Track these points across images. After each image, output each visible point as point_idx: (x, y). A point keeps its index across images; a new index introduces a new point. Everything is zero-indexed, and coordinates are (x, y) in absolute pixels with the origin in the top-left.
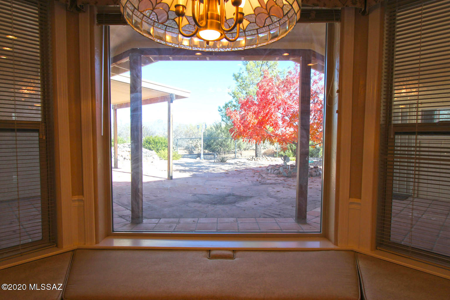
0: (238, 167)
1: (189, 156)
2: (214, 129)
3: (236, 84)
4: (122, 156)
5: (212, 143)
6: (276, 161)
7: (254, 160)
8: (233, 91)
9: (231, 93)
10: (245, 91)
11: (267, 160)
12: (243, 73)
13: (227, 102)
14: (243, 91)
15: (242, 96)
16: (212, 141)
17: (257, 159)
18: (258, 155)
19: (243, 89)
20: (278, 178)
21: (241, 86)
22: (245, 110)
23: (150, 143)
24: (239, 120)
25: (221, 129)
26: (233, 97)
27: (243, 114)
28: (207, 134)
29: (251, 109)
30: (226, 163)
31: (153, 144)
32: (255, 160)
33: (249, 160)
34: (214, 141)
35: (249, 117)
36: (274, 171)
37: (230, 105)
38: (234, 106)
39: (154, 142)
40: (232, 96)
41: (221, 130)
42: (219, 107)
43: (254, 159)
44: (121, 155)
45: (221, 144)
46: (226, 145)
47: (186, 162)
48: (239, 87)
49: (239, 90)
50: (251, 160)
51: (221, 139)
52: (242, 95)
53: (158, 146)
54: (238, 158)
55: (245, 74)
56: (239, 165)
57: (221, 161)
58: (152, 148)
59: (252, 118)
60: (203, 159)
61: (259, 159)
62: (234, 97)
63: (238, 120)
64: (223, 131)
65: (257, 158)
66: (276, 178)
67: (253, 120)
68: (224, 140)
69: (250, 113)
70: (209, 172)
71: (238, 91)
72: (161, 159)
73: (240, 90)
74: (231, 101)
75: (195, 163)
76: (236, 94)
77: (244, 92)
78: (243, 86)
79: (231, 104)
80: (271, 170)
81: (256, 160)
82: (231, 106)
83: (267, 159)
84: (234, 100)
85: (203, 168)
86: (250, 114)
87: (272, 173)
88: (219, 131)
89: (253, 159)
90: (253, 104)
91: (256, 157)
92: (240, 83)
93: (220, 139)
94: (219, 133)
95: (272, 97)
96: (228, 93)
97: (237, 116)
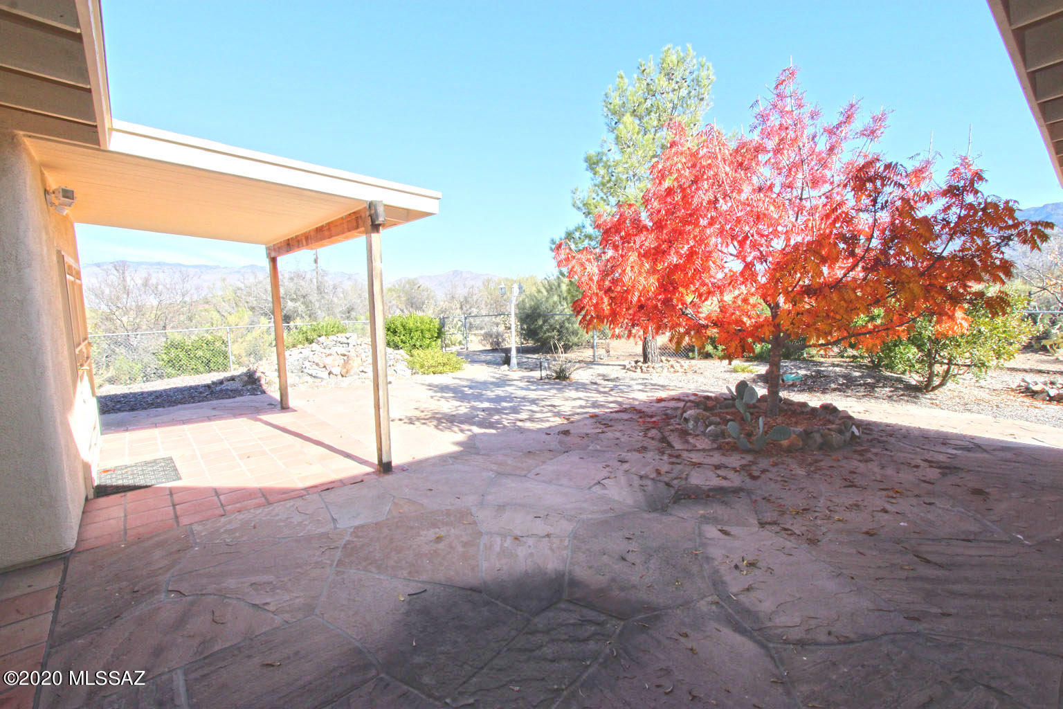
0: (601, 399)
1: (489, 357)
2: (545, 293)
3: (593, 180)
4: (325, 367)
5: (541, 327)
6: (696, 372)
7: (639, 370)
8: (584, 198)
9: (581, 205)
10: (615, 198)
11: (672, 370)
12: (609, 151)
13: (571, 228)
14: (610, 198)
15: (608, 211)
16: (540, 322)
17: (648, 367)
18: (650, 356)
19: (611, 195)
20: (724, 460)
21: (604, 185)
22: (616, 248)
23: (395, 332)
24: (596, 278)
25: (561, 292)
26: (584, 213)
27: (608, 261)
28: (528, 305)
29: (634, 243)
30: (570, 385)
31: (403, 332)
32: (642, 370)
33: (628, 369)
34: (545, 322)
35: (629, 269)
36: (707, 426)
37: (577, 235)
38: (590, 237)
39: (405, 329)
40: (584, 211)
41: (559, 296)
42: (553, 240)
43: (641, 368)
44: (323, 366)
45: (561, 327)
46: (571, 329)
47: (471, 380)
48: (601, 187)
49: (600, 196)
50: (634, 369)
51: (560, 316)
52: (608, 209)
53: (414, 338)
54: (602, 362)
55: (614, 155)
56: (602, 390)
57: (558, 378)
58: (400, 343)
59: (640, 273)
60: (516, 367)
61: (653, 368)
62: (588, 214)
63: (591, 279)
64: (565, 299)
65: (646, 365)
66: (717, 458)
67: (642, 280)
68: (568, 319)
69: (633, 257)
70: (519, 424)
71: (599, 198)
72: (414, 371)
73: (602, 194)
74: (581, 225)
75: (492, 383)
76: (593, 207)
77: (613, 201)
78: (610, 185)
79: (581, 232)
80: (696, 423)
81: (645, 369)
82: (580, 238)
83: (672, 366)
84: (588, 222)
85: (505, 408)
86: (631, 259)
87: (698, 432)
88: (556, 298)
89: (636, 368)
90: (639, 227)
91: (645, 361)
92: (603, 177)
93: (557, 318)
94: (555, 303)
95: (710, 195)
96: (574, 206)
97: (589, 269)
